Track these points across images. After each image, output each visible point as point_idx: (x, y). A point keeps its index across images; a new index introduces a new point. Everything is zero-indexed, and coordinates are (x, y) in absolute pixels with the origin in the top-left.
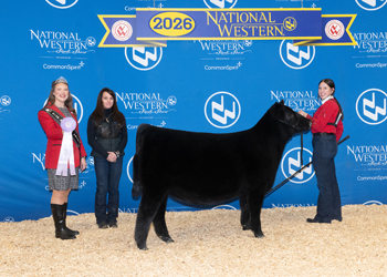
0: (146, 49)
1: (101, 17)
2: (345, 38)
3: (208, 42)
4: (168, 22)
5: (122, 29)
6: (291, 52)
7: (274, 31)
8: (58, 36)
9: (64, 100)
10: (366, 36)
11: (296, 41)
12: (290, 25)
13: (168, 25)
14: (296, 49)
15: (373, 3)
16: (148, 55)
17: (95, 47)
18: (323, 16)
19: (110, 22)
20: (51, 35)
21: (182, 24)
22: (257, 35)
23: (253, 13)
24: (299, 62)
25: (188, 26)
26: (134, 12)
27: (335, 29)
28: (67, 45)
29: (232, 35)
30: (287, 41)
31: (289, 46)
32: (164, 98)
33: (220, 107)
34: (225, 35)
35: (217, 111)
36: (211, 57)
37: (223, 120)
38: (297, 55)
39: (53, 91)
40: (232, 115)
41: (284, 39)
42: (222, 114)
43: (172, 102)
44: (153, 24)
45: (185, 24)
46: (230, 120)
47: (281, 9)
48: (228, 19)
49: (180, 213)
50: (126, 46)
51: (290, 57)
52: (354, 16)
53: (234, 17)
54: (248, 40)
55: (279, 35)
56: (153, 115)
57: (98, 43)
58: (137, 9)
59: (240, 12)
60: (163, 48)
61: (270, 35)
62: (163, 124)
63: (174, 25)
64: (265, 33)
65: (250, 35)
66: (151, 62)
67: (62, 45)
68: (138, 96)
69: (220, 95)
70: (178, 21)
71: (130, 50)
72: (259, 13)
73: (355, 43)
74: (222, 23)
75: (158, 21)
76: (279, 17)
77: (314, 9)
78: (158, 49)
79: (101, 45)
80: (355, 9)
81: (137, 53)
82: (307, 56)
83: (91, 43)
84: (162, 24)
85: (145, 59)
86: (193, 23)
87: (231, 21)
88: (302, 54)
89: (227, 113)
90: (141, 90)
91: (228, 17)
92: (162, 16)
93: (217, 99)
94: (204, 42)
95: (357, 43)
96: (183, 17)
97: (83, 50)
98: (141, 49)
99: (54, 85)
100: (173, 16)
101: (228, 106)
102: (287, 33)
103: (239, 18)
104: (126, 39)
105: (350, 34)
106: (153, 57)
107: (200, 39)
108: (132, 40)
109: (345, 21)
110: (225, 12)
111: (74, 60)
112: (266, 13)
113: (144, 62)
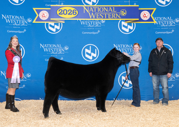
0: (55, 24)
1: (34, 9)
2: (150, 19)
3: (84, 21)
4: (65, 11)
5: (44, 15)
6: (124, 26)
7: (115, 16)
8: (15, 17)
9: (16, 46)
10: (160, 19)
11: (126, 21)
12: (124, 13)
13: (65, 13)
14: (126, 25)
15: (164, 3)
16: (56, 26)
17: (31, 23)
18: (139, 9)
19: (39, 11)
20: (11, 17)
21: (72, 12)
22: (107, 18)
23: (106, 7)
24: (127, 30)
25: (75, 13)
26: (50, 7)
27: (145, 15)
28: (19, 22)
29: (96, 18)
30: (122, 21)
31: (123, 23)
32: (63, 46)
33: (89, 52)
34: (92, 18)
35: (87, 53)
36: (85, 28)
37: (91, 58)
38: (127, 28)
39: (11, 41)
40: (95, 55)
41: (121, 20)
42: (90, 55)
43: (66, 48)
44: (58, 12)
45: (73, 12)
46: (94, 58)
47: (119, 6)
48: (94, 11)
49: (69, 101)
50: (46, 22)
51: (123, 28)
52: (155, 9)
53: (97, 9)
54: (103, 20)
55: (118, 18)
56: (57, 54)
57: (33, 21)
58: (51, 5)
59: (99, 7)
60: (63, 23)
61: (114, 18)
62: (62, 59)
63: (68, 13)
64: (111, 17)
65: (104, 18)
66: (57, 30)
67: (16, 22)
68: (50, 46)
69: (89, 46)
70: (70, 11)
71: (47, 24)
72: (109, 7)
73: (155, 22)
74: (91, 12)
75: (61, 11)
76: (118, 9)
77: (135, 6)
78: (61, 24)
79: (34, 22)
80: (155, 6)
81: (51, 26)
82: (131, 28)
83: (29, 21)
84: (62, 12)
85: (54, 28)
86: (77, 12)
87: (95, 11)
88: (129, 27)
89: (93, 54)
90: (52, 43)
91: (94, 9)
92: (63, 9)
93: (88, 48)
94: (82, 21)
95: (156, 22)
96: (73, 9)
97: (26, 24)
98: (53, 24)
99: (12, 39)
100: (68, 9)
101: (93, 51)
102: (122, 17)
103: (99, 10)
104: (46, 19)
105: (153, 18)
106: (58, 28)
107: (80, 19)
108: (49, 20)
109: (150, 12)
110: (92, 7)
111: (21, 28)
112: (112, 7)
113: (54, 30)
